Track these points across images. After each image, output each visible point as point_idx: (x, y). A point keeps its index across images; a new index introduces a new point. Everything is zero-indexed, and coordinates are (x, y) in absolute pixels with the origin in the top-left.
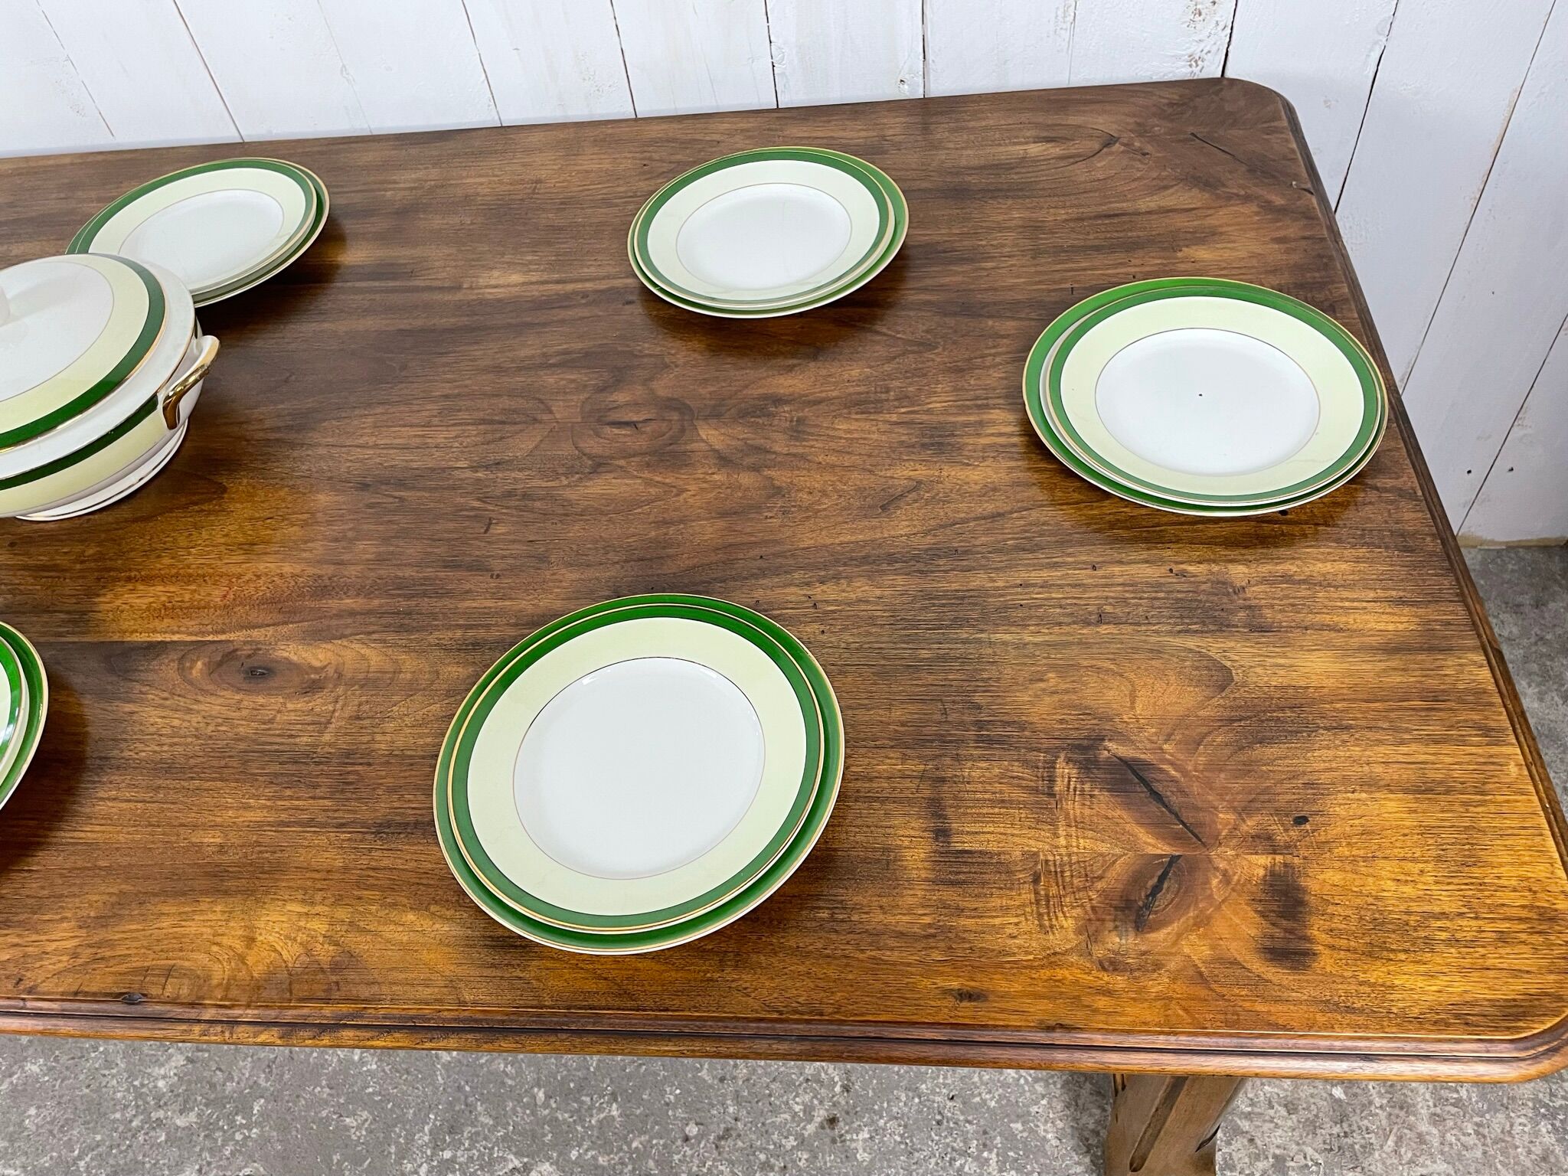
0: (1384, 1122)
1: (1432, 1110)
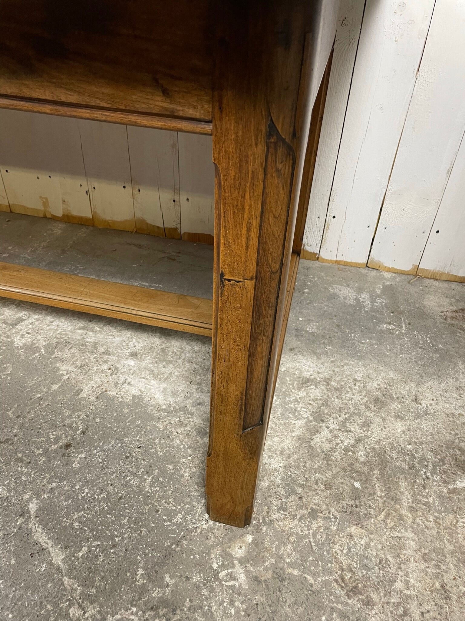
0: (380, 505)
1: (411, 504)
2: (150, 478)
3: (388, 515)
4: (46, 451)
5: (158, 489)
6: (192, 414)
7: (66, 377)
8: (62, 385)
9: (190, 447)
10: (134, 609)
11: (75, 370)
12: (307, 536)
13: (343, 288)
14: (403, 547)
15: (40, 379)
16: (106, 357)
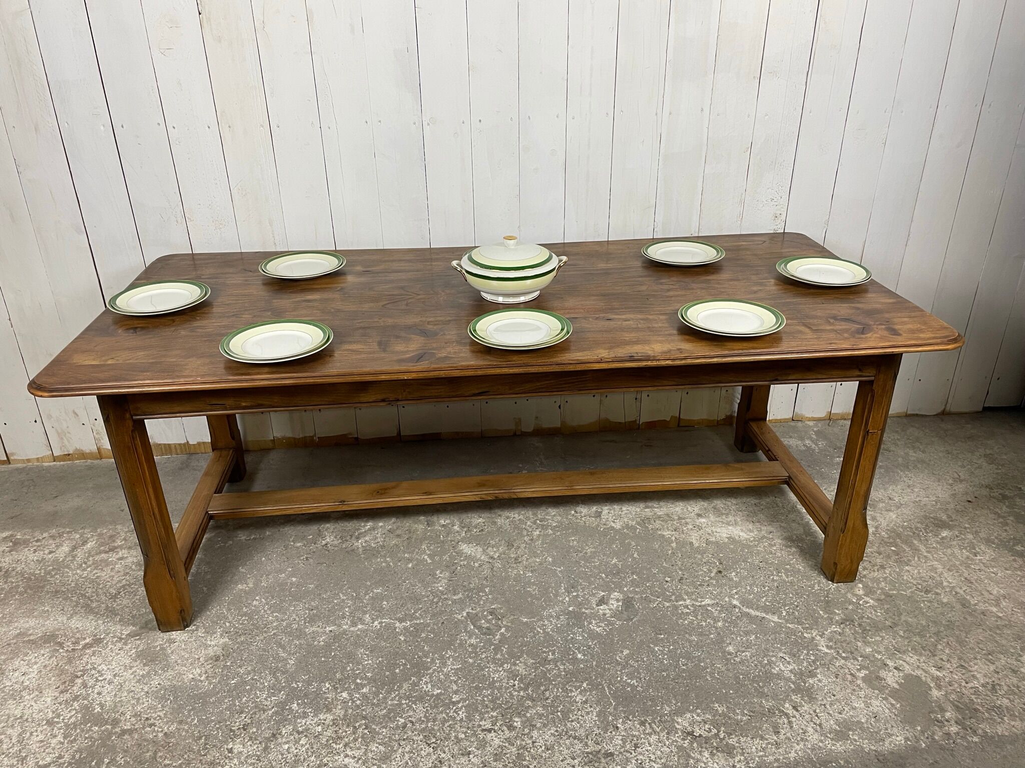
3: (919, 558)
4: (711, 578)
6: (772, 538)
7: (673, 538)
8: (676, 543)
9: (789, 555)
10: (834, 626)
11: (674, 533)
12: (887, 576)
13: (789, 440)
14: (936, 569)
15: (659, 544)
16: (683, 521)
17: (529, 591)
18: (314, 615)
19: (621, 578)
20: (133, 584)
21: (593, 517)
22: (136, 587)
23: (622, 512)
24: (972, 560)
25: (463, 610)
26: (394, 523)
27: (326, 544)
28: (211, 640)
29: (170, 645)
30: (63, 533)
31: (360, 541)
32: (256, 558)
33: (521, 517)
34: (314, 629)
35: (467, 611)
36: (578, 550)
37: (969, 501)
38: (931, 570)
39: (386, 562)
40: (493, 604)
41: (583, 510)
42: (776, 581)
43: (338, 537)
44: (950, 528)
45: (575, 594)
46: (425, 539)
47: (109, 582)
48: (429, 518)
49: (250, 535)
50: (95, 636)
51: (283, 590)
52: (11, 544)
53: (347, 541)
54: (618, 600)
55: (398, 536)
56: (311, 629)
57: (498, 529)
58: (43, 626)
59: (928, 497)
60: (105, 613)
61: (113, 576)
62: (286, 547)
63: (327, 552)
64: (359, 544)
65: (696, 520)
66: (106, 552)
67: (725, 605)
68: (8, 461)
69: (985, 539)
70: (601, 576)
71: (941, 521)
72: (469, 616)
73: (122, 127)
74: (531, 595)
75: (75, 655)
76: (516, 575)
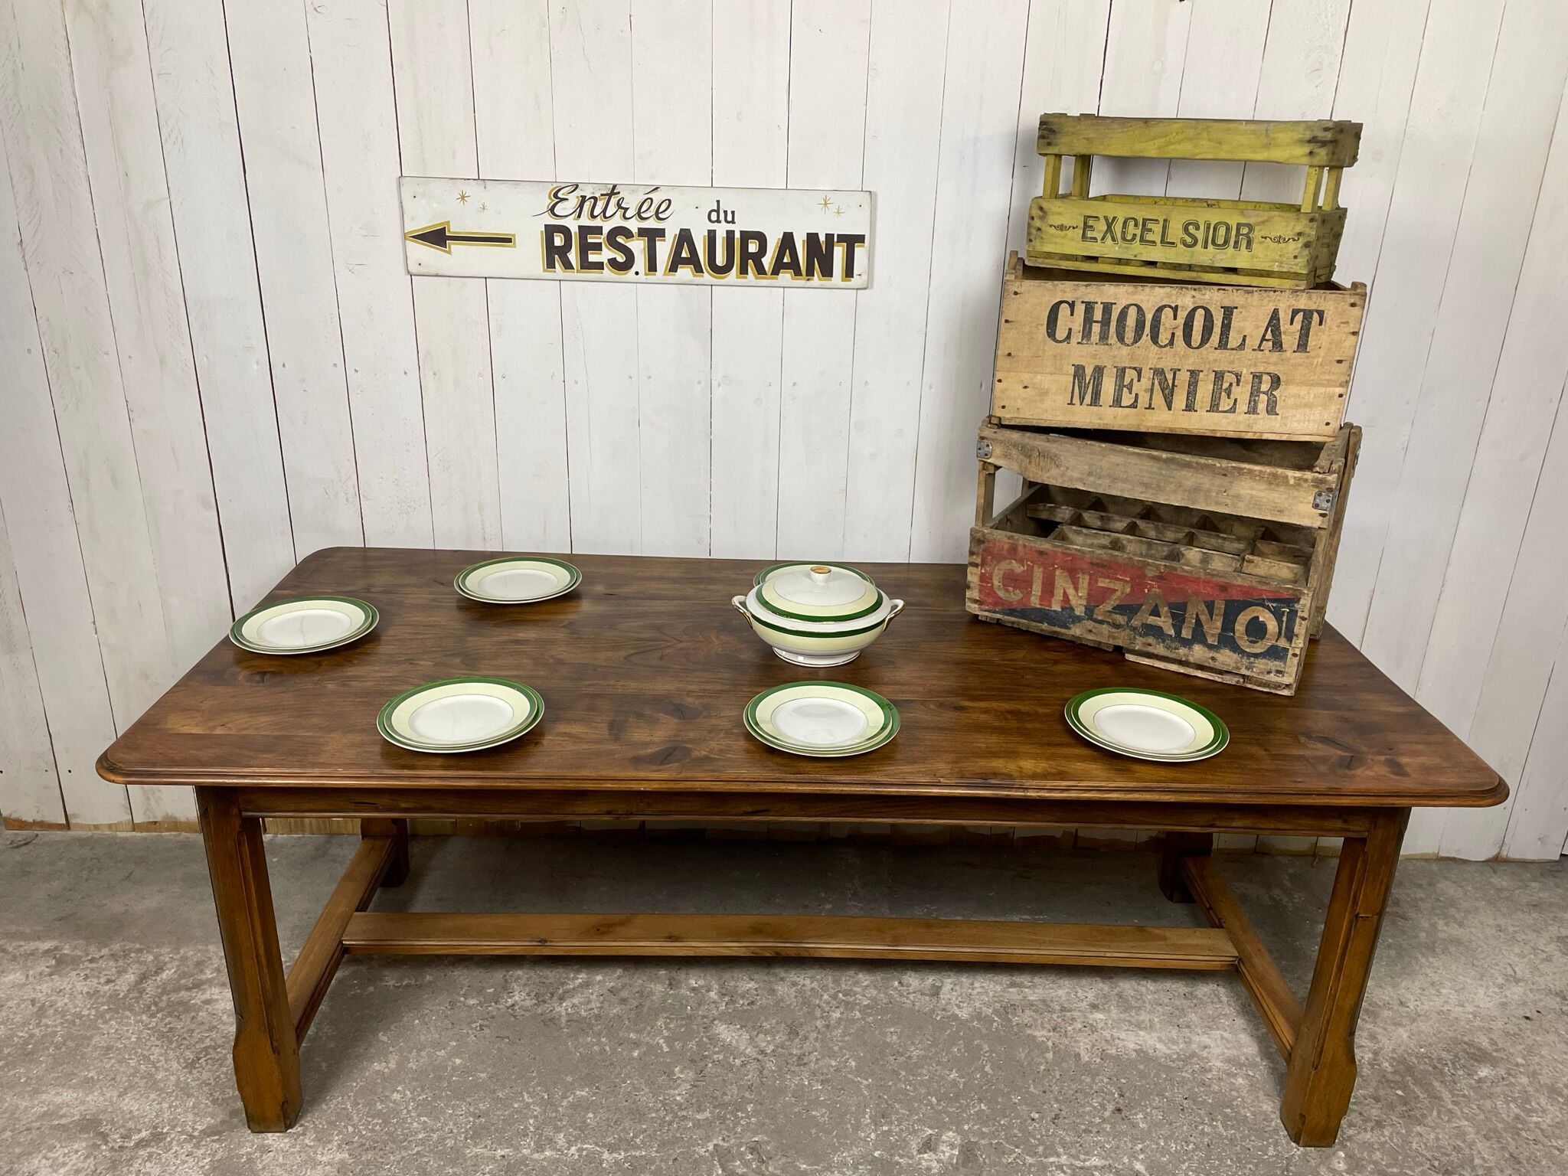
2: (1219, 1123)
3: (1439, 1112)
4: (1104, 1120)
5: (1233, 1131)
7: (1050, 1044)
8: (1054, 1053)
9: (1231, 1090)
11: (1051, 1034)
12: (1386, 1142)
14: (1465, 1134)
15: (1026, 1051)
16: (1068, 1014)
17: (815, 1117)
18: (484, 1127)
19: (960, 1107)
20: (219, 1046)
21: (926, 995)
22: (224, 1052)
23: (973, 989)
24: (1524, 1122)
25: (708, 1139)
26: (619, 977)
27: (513, 1005)
28: (322, 1154)
29: (261, 1156)
30: (130, 950)
31: (564, 1004)
32: (405, 1019)
33: (815, 985)
34: (478, 1150)
35: (715, 1142)
36: (898, 1052)
37: (1527, 1018)
38: (1457, 1136)
39: (599, 1043)
40: (755, 1133)
41: (913, 980)
42: (1208, 1134)
43: (533, 994)
44: (1494, 1062)
45: (885, 1128)
46: (664, 1009)
47: (185, 1039)
48: (674, 974)
49: (402, 980)
50: (155, 1128)
51: (439, 1078)
52: (54, 962)
53: (544, 1002)
54: (952, 1146)
55: (624, 1001)
56: (474, 1149)
57: (777, 1003)
58: (83, 1103)
59: (1463, 1006)
60: (174, 1091)
61: (193, 1031)
62: (453, 1004)
63: (513, 1019)
64: (563, 1009)
65: (1088, 1015)
66: (188, 989)
67: (1122, 1170)
68: (67, 826)
69: (1548, 1087)
70: (930, 1101)
71: (1479, 1049)
72: (717, 1151)
73: (284, 366)
74: (817, 1124)
75: (122, 1157)
76: (797, 1085)
